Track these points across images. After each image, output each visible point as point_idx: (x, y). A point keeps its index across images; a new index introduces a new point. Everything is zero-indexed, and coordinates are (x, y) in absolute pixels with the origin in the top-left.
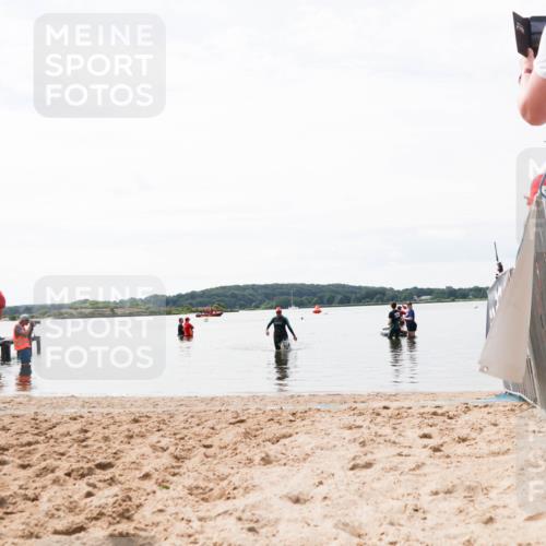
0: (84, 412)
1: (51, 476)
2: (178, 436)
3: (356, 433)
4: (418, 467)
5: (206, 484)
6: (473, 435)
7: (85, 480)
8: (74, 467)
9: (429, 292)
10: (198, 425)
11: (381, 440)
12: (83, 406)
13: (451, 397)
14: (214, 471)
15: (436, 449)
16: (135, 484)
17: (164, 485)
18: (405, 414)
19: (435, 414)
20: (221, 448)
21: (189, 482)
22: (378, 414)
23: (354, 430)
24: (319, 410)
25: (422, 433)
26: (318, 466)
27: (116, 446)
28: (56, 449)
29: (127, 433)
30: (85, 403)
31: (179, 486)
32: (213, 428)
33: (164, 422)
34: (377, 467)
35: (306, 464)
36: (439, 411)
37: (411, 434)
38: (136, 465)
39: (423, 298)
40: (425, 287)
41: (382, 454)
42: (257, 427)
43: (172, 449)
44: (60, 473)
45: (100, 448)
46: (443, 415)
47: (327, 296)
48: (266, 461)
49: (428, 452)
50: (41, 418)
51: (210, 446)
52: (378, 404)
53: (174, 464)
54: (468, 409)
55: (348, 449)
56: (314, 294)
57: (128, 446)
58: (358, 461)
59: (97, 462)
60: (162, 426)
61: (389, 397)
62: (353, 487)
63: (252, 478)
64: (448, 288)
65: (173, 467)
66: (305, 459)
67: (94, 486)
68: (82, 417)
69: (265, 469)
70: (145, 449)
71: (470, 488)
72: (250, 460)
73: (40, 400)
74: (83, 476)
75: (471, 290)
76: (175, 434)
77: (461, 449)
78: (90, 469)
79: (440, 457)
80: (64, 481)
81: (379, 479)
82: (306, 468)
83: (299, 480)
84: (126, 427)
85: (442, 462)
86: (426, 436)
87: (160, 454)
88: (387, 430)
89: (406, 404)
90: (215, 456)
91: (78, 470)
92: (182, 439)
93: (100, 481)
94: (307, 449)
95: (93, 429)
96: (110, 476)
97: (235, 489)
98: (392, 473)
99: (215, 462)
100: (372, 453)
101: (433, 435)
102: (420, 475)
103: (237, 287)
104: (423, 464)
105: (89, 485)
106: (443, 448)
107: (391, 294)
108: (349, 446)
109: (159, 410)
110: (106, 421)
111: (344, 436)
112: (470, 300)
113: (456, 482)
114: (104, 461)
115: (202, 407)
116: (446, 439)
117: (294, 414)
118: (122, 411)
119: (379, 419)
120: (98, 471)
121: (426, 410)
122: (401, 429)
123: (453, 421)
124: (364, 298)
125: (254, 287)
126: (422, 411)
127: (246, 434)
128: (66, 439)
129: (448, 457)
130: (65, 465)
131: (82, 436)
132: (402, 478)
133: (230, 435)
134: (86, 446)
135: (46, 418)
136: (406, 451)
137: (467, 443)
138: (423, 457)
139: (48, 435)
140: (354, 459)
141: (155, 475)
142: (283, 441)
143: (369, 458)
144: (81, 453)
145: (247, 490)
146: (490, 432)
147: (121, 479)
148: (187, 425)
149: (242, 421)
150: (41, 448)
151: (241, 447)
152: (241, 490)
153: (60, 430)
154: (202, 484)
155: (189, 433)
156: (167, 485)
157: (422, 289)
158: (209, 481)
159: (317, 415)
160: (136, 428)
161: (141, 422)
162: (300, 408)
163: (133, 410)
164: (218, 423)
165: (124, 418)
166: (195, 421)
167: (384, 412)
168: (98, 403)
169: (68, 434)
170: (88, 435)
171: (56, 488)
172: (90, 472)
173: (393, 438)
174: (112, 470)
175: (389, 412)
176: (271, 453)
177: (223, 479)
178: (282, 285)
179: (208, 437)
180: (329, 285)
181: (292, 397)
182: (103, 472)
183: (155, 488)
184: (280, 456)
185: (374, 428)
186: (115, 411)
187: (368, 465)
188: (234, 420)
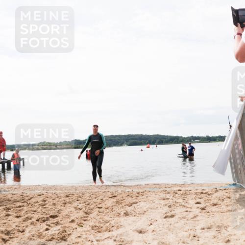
0: (44, 192)
1: (30, 221)
2: (86, 203)
3: (166, 202)
4: (195, 217)
5: (100, 225)
6: (220, 202)
7: (45, 223)
8: (40, 217)
9: (198, 138)
10: (95, 198)
11: (178, 205)
12: (44, 190)
13: (209, 185)
14: (103, 218)
15: (203, 209)
16: (68, 225)
17: (80, 225)
18: (188, 193)
19: (202, 193)
20: (106, 208)
21: (92, 224)
22: (176, 193)
23: (166, 200)
24: (149, 191)
25: (196, 201)
26: (150, 216)
27: (59, 207)
28: (32, 209)
29: (63, 202)
30: (44, 188)
31: (87, 226)
32: (102, 200)
33: (80, 197)
34: (176, 217)
35: (144, 216)
36: (204, 192)
37: (192, 202)
38: (68, 216)
39: (196, 141)
40: (197, 136)
41: (178, 211)
42: (122, 199)
43: (84, 209)
44: (34, 220)
45: (52, 208)
46: (205, 193)
47: (153, 140)
48: (126, 214)
49: (199, 210)
50: (25, 195)
51: (101, 208)
52: (176, 189)
53: (85, 216)
54: (217, 191)
55: (163, 209)
56: (147, 139)
57: (64, 208)
58: (168, 214)
59: (51, 215)
60: (79, 199)
61: (181, 185)
62: (166, 226)
63: (120, 222)
64: (207, 136)
65: (84, 217)
66: (144, 214)
67: (50, 226)
68: (43, 194)
69: (125, 218)
70: (72, 209)
71: (219, 227)
72: (119, 214)
73: (25, 187)
74: (44, 221)
75: (217, 137)
76: (85, 202)
77: (214, 209)
78: (47, 218)
79: (205, 213)
80: (36, 223)
81: (177, 222)
82: (144, 217)
83: (141, 223)
84: (63, 199)
85: (206, 215)
86: (198, 203)
87: (78, 211)
88: (180, 200)
89: (189, 188)
90: (103, 212)
91: (42, 218)
92: (88, 204)
93: (52, 223)
94: (145, 209)
95: (48, 200)
96: (56, 221)
97: (112, 227)
98: (183, 219)
99: (103, 215)
100: (174, 211)
101: (201, 202)
102: (195, 221)
103: (112, 136)
104: (197, 216)
105: (47, 225)
106: (206, 209)
107: (181, 139)
108: (164, 208)
109: (78, 192)
110: (54, 196)
111: (161, 203)
112: (217, 141)
113: (212, 224)
114: (54, 214)
115: (97, 190)
116: (207, 204)
117: (138, 193)
118: (61, 192)
119: (177, 195)
120: (51, 219)
121: (198, 191)
122: (187, 200)
123: (210, 196)
124: (169, 141)
125: (119, 136)
126: (196, 191)
127: (117, 202)
128: (36, 204)
129: (208, 212)
130: (36, 216)
131: (43, 203)
132: (188, 222)
133: (110, 202)
134: (45, 208)
135: (27, 195)
136: (189, 210)
137: (216, 206)
138: (197, 212)
139: (28, 203)
140: (166, 213)
141: (77, 221)
142: (133, 205)
143: (173, 213)
144: (43, 211)
145: (118, 227)
146: (227, 201)
147: (61, 222)
148: (90, 198)
149: (115, 196)
150: (25, 208)
151: (115, 208)
152: (115, 228)
153: (33, 200)
154: (97, 225)
155: (92, 202)
156: (82, 225)
157: (195, 137)
158: (101, 223)
159: (149, 194)
160: (67, 200)
161: (70, 196)
162: (141, 190)
163: (66, 191)
164: (104, 197)
165: (62, 195)
166: (94, 196)
167: (179, 192)
168: (51, 188)
169: (37, 202)
170: (46, 202)
171: (32, 226)
172: (48, 219)
173: (183, 204)
174: (57, 218)
175: (181, 192)
176: (129, 211)
177: (107, 223)
178: (133, 135)
179: (100, 204)
180: (153, 135)
181: (137, 185)
182: (53, 219)
183: (77, 226)
184: (132, 212)
185: (175, 200)
186: (58, 192)
187: (172, 216)
188: (112, 196)
